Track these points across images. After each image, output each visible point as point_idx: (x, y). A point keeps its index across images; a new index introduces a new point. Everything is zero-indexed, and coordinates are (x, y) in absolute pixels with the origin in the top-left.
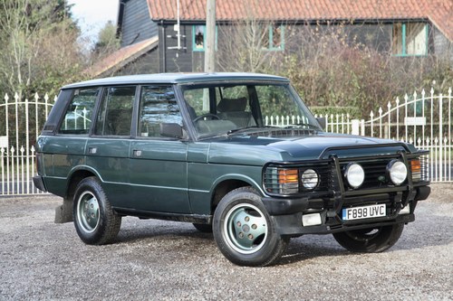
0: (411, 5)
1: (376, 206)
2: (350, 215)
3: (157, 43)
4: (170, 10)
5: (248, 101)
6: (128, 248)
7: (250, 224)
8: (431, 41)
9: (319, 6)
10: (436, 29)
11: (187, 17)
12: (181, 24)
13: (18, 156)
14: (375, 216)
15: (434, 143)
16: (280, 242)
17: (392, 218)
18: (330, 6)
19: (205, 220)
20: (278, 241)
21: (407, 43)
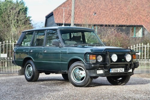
0: (137, 21)
1: (121, 69)
2: (113, 71)
4: (61, 20)
5: (82, 37)
6: (41, 83)
7: (80, 73)
8: (143, 32)
9: (108, 21)
10: (145, 28)
11: (67, 23)
12: (64, 25)
13: (10, 60)
14: (121, 72)
15: (143, 61)
16: (90, 79)
17: (126, 73)
18: (112, 21)
19: (66, 72)
20: (89, 79)
21: (136, 33)
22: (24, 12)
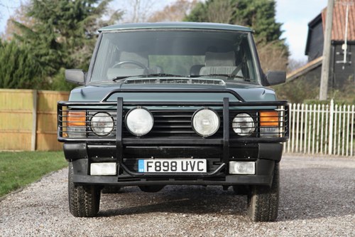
1: (192, 161)
2: (151, 167)
4: (341, 33)
11: (353, 39)
12: (347, 44)
22: (265, 13)
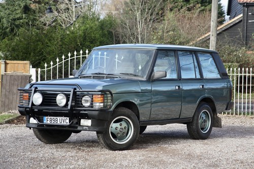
1: (64, 118)
3: (242, 18)
14: (63, 123)
